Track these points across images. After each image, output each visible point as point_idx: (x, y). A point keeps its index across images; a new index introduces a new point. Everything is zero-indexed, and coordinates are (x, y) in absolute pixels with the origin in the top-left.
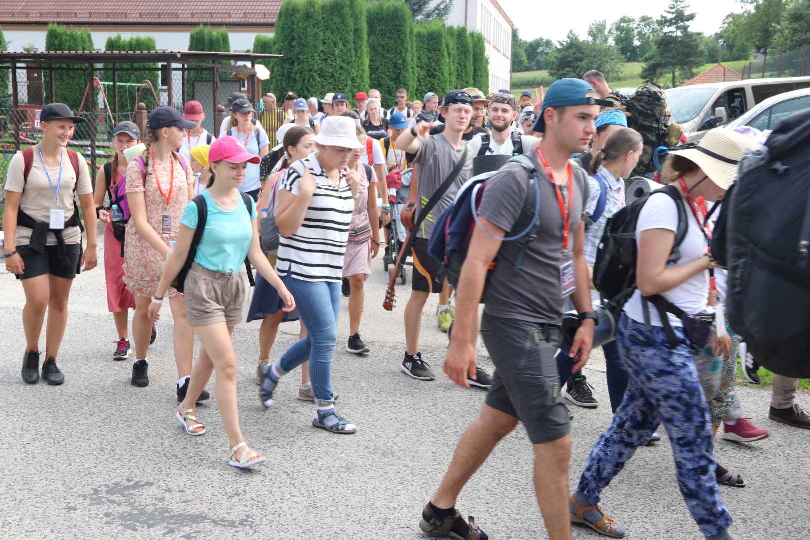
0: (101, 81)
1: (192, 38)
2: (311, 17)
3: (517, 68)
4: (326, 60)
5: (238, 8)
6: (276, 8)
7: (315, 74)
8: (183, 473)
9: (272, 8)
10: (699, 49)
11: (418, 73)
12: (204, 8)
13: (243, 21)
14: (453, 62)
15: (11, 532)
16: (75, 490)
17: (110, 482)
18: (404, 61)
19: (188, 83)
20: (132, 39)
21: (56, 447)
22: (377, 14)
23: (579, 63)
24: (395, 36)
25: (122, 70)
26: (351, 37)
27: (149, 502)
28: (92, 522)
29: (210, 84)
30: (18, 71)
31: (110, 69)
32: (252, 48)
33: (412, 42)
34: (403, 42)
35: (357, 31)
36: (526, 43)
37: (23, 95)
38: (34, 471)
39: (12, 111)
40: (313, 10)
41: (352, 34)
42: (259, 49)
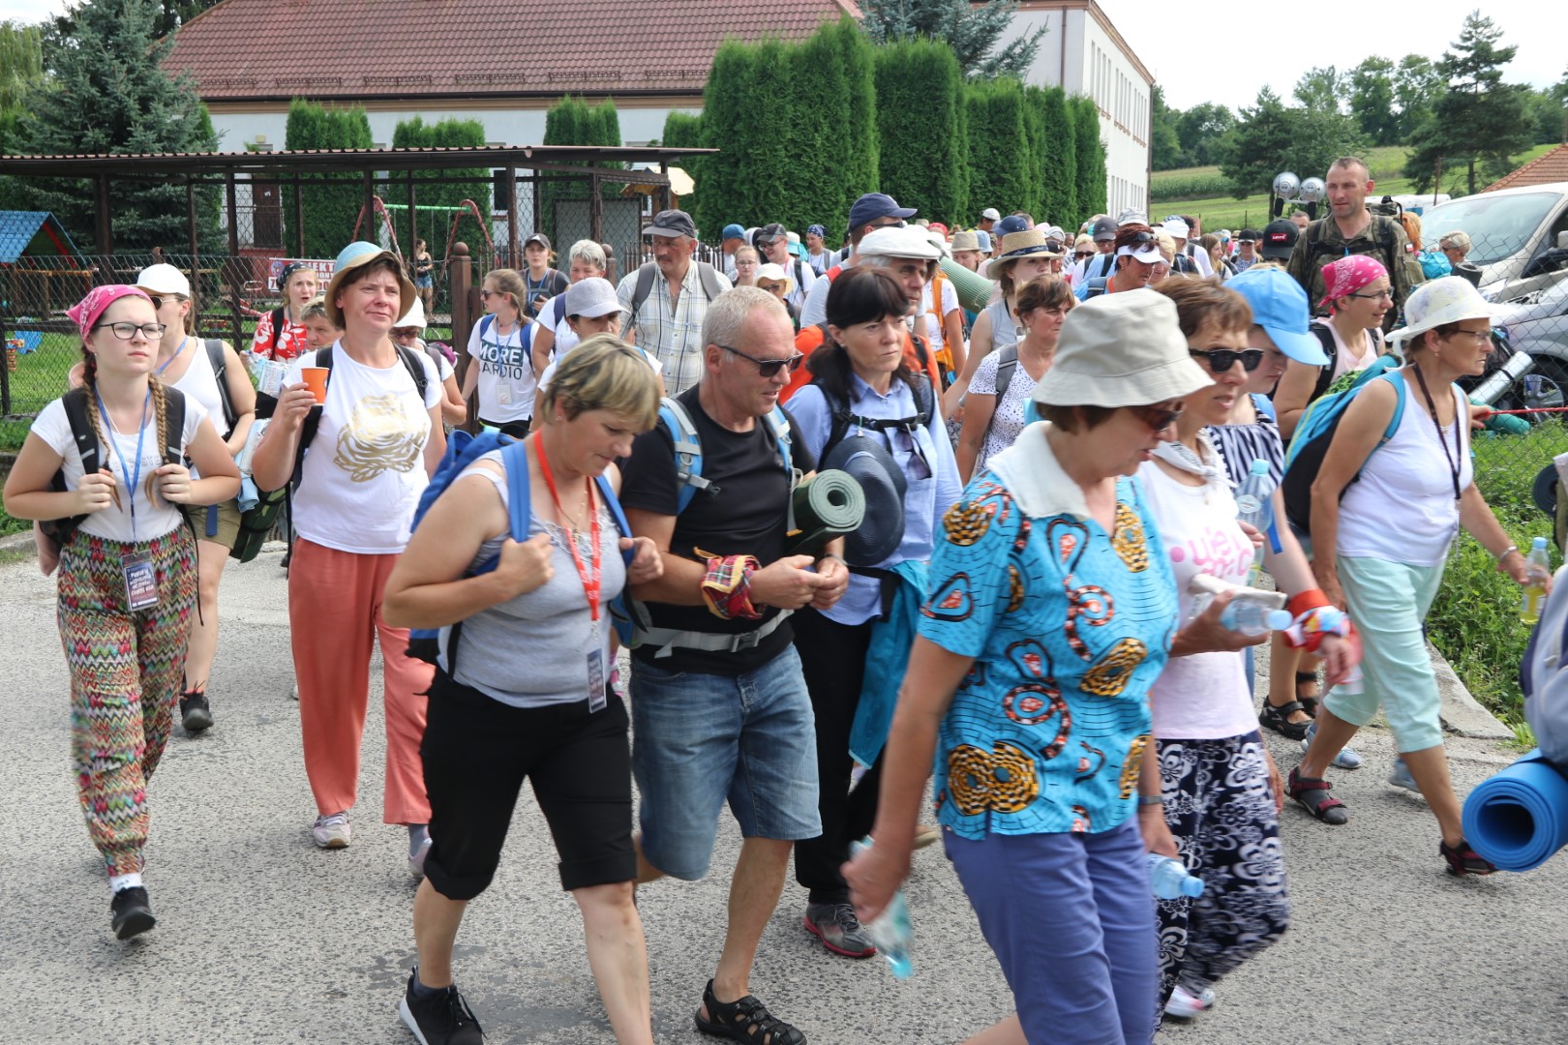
0: (385, 202)
1: (550, 119)
2: (771, 76)
3: (1161, 163)
4: (798, 157)
5: (633, 62)
6: (704, 61)
7: (777, 183)
8: (539, 929)
9: (697, 61)
10: (1522, 117)
11: (972, 177)
12: (572, 63)
13: (643, 86)
14: (1038, 154)
15: (228, 1036)
16: (342, 959)
17: (406, 944)
18: (945, 155)
19: (544, 200)
20: (441, 124)
21: (307, 879)
22: (894, 67)
23: (1281, 151)
24: (927, 108)
25: (424, 181)
26: (846, 113)
27: (477, 983)
28: (374, 1018)
29: (586, 206)
30: (239, 187)
31: (402, 181)
32: (659, 137)
33: (959, 118)
34: (943, 118)
35: (857, 101)
36: (1177, 113)
37: (246, 230)
38: (268, 923)
39: (227, 260)
40: (773, 63)
41: (846, 106)
42: (674, 138)
